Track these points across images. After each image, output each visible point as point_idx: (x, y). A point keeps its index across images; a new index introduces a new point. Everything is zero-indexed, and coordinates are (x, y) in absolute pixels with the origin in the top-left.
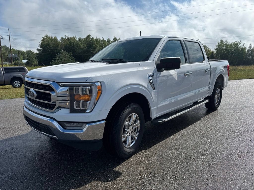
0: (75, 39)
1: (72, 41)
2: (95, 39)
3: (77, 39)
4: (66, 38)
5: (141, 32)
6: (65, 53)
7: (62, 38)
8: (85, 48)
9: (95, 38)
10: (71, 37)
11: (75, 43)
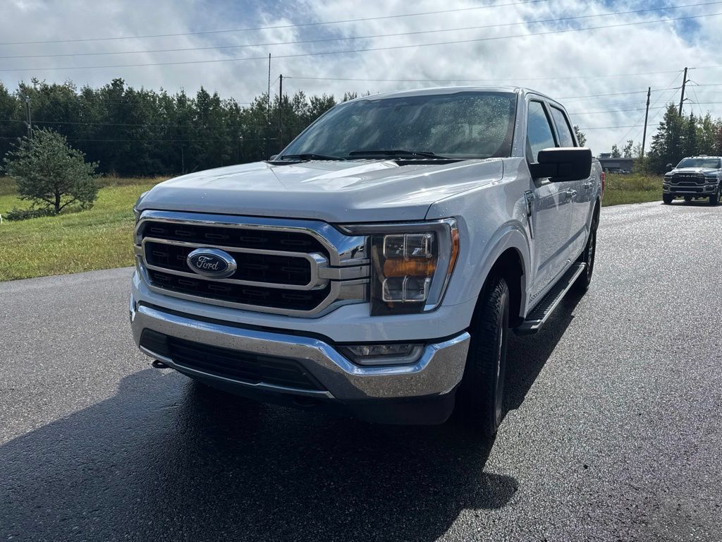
0: (72, 91)
1: (61, 98)
2: (138, 93)
3: (79, 93)
4: (38, 87)
5: (281, 77)
6: (50, 135)
7: (22, 86)
8: (107, 119)
9: (137, 89)
10: (54, 86)
11: (71, 103)
